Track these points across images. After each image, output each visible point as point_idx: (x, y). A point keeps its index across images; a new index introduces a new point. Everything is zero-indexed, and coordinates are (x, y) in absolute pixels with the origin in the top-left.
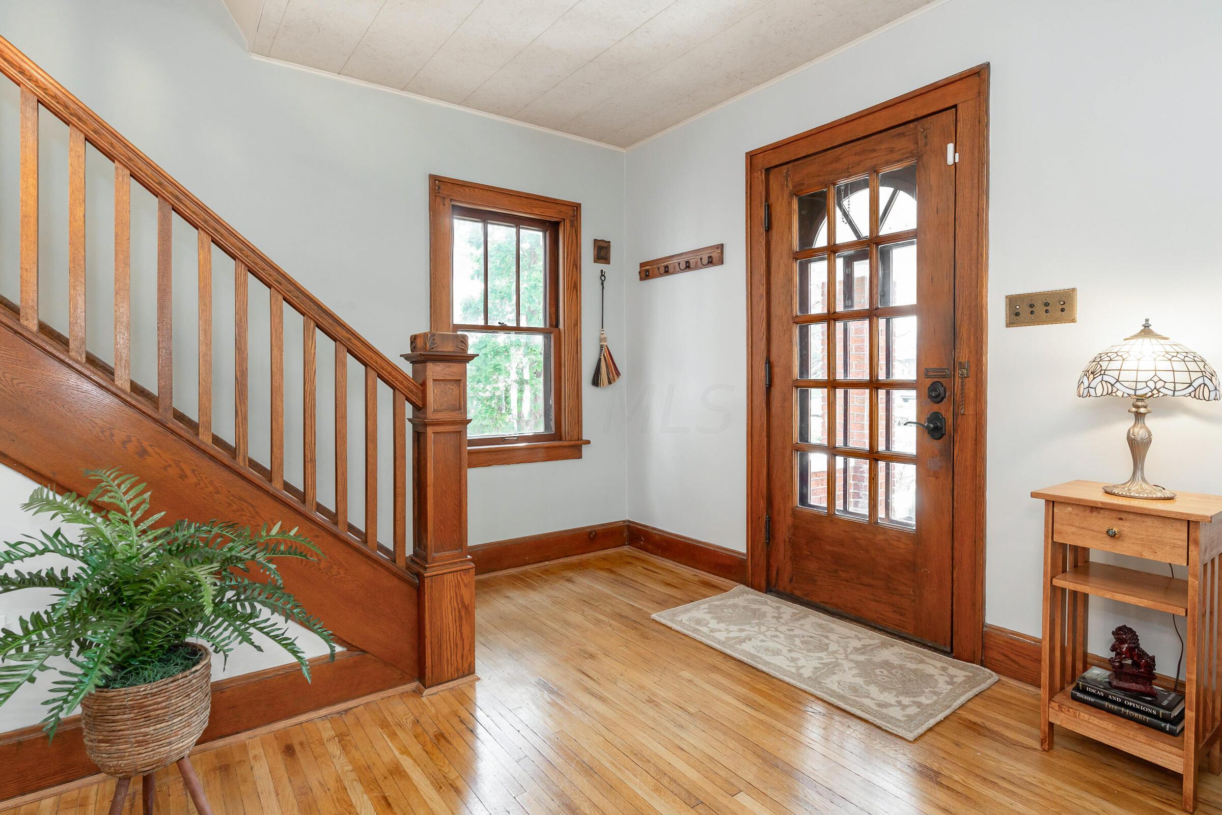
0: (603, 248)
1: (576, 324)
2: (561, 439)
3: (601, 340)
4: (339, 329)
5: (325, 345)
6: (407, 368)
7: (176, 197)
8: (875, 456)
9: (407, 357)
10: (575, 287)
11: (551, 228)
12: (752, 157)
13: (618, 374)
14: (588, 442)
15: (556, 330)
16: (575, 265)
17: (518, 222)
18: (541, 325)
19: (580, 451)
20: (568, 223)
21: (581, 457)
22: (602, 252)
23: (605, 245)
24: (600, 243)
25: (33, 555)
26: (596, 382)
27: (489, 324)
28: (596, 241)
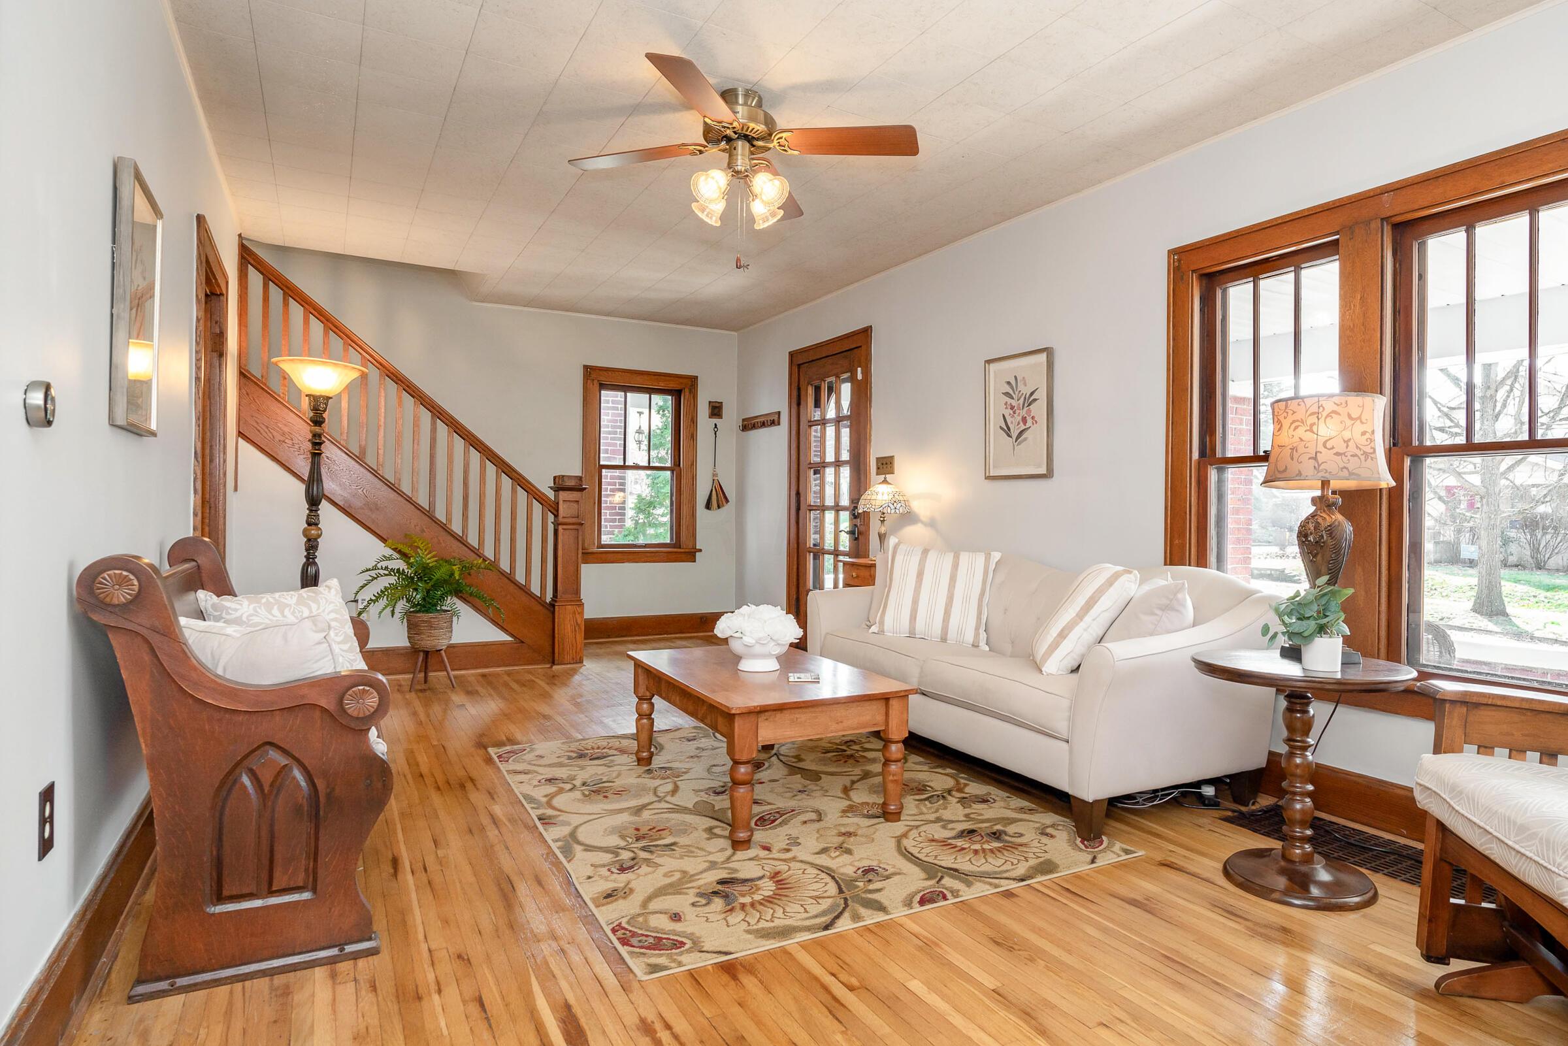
0: (716, 407)
1: (693, 464)
2: (680, 548)
3: (714, 475)
4: (514, 473)
5: (506, 482)
6: (551, 494)
7: (439, 413)
8: (837, 553)
9: (551, 488)
10: (693, 437)
11: (677, 394)
12: (792, 355)
13: (727, 501)
14: (700, 550)
15: (677, 468)
16: (693, 421)
17: (650, 391)
18: (668, 464)
19: (695, 556)
20: (687, 391)
21: (695, 561)
22: (716, 410)
23: (717, 405)
24: (714, 404)
25: (372, 580)
26: (708, 506)
27: (627, 464)
28: (710, 402)
